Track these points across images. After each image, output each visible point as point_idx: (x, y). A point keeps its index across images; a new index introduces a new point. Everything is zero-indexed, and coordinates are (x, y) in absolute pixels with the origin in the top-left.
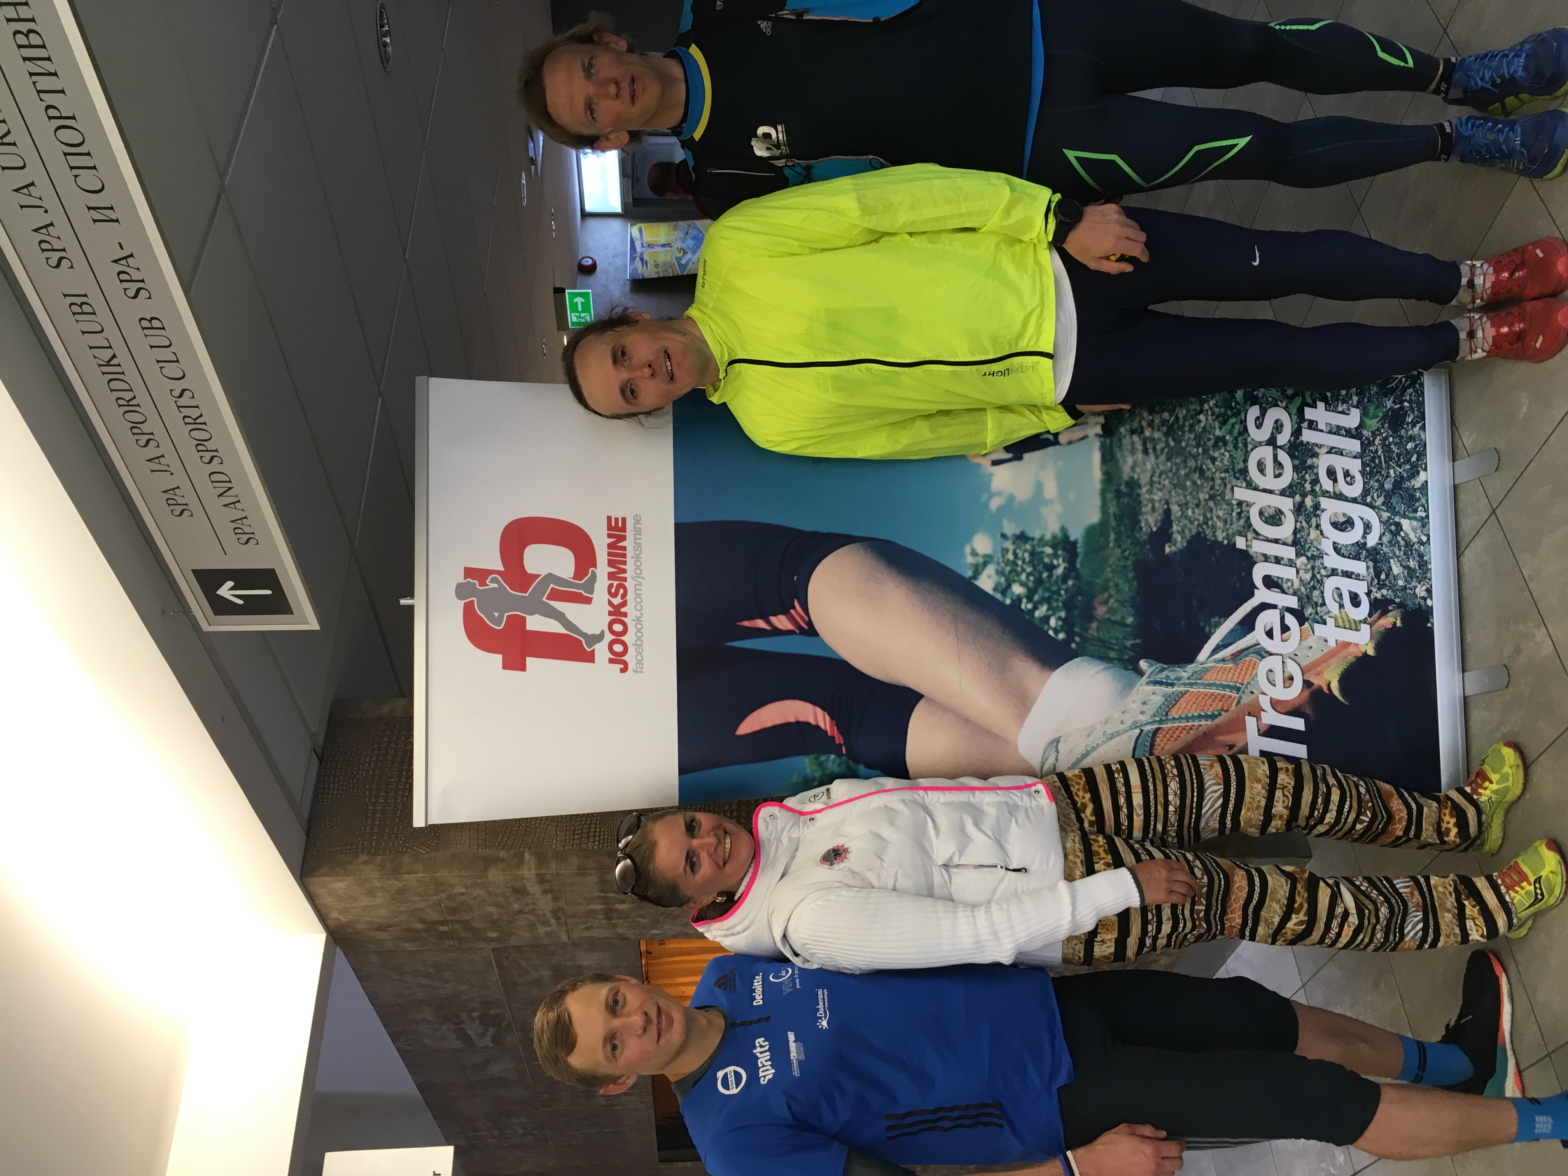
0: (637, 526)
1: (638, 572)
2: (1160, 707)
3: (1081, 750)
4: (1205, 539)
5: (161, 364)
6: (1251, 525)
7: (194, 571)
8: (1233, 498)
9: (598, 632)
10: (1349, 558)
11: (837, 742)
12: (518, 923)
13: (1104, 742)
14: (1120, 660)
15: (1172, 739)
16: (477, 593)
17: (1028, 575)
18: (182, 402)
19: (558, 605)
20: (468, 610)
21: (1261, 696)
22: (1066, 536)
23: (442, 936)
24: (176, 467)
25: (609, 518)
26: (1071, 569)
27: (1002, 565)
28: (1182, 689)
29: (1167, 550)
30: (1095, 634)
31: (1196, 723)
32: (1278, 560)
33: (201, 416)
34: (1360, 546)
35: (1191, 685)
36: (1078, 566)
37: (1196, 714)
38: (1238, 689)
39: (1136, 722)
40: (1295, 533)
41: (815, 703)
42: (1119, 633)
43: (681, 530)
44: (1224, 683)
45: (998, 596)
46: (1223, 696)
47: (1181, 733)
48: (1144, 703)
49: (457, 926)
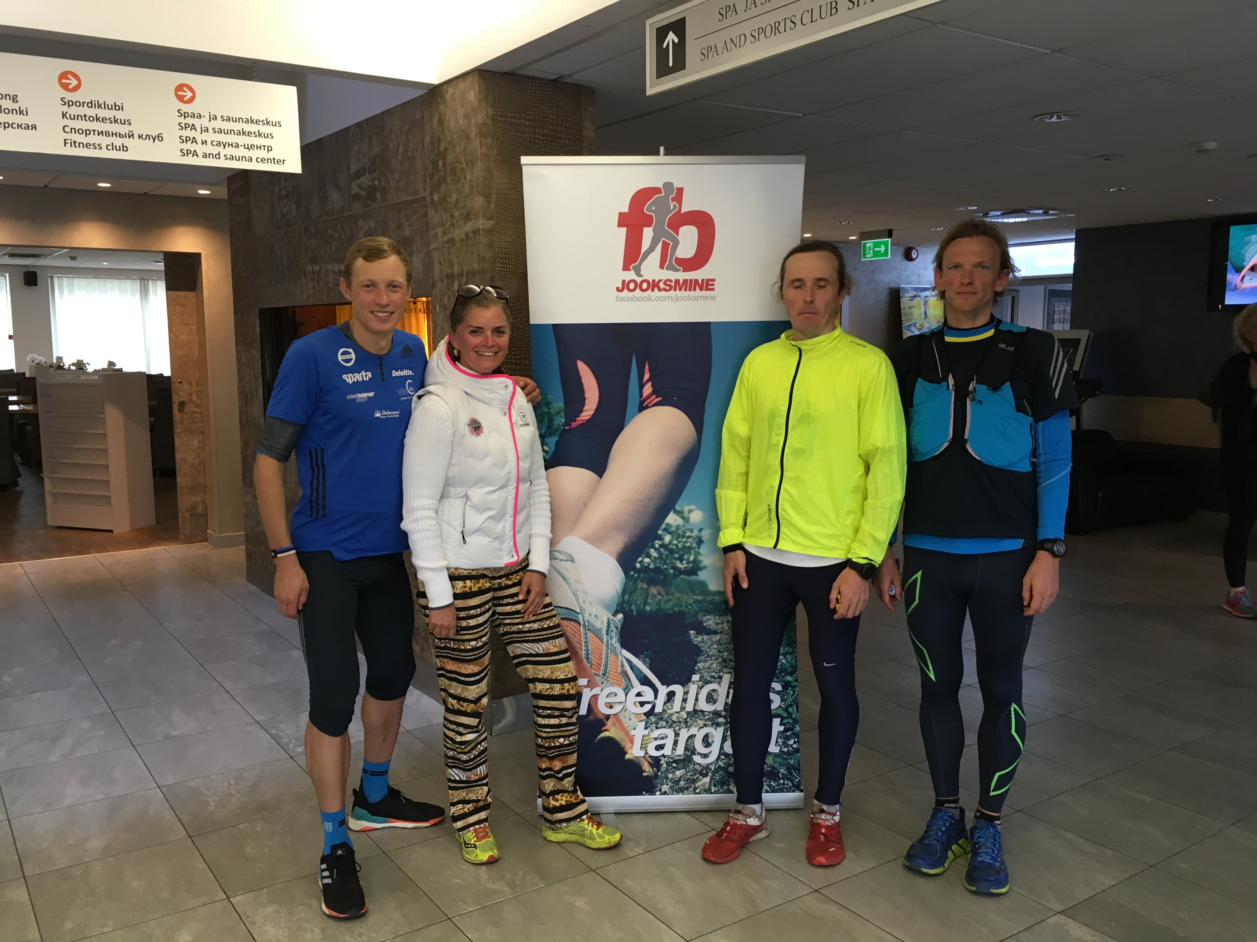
0: (709, 298)
1: (680, 298)
2: (593, 626)
3: (567, 576)
4: (698, 656)
5: (810, 11)
6: (707, 684)
7: (684, 19)
8: (724, 673)
9: (642, 273)
10: (686, 744)
11: (572, 423)
12: (444, 215)
13: (572, 590)
14: (623, 602)
15: (574, 632)
16: (667, 195)
17: (677, 545)
18: (788, 21)
19: (659, 248)
20: (657, 190)
21: (600, 688)
22: (700, 569)
23: (435, 163)
24: (749, 14)
25: (714, 280)
26: (680, 572)
27: (683, 529)
28: (605, 640)
29: (692, 632)
30: (639, 587)
31: (583, 648)
32: (685, 700)
33: (780, 33)
34: (694, 752)
35: (607, 645)
36: (682, 576)
37: (589, 648)
38: (604, 675)
39: (584, 610)
40: (702, 711)
41: (597, 410)
42: (640, 601)
43: (707, 326)
44: (608, 666)
45: (663, 526)
46: (600, 665)
47: (578, 638)
48: (596, 616)
49: (442, 173)
